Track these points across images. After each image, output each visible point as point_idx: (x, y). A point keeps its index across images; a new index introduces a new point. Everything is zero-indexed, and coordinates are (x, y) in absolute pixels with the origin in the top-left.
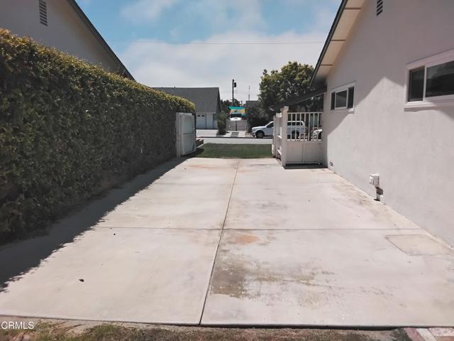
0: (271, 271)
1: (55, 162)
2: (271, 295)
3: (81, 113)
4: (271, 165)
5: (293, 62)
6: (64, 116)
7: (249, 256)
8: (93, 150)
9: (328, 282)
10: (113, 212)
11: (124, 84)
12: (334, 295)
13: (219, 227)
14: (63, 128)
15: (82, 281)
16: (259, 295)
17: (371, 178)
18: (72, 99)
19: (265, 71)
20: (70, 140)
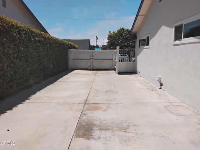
0: (107, 124)
1: (4, 71)
2: (106, 138)
3: (18, 47)
4: (112, 73)
5: (122, 28)
6: (8, 48)
7: (97, 117)
8: (25, 65)
9: (136, 130)
10: (35, 95)
11: (42, 35)
12: (139, 138)
13: (84, 102)
14: (8, 54)
15: (8, 130)
16: (99, 138)
17: (157, 78)
18: (13, 40)
19: (110, 32)
20: (12, 60)
